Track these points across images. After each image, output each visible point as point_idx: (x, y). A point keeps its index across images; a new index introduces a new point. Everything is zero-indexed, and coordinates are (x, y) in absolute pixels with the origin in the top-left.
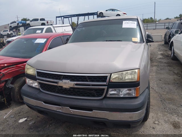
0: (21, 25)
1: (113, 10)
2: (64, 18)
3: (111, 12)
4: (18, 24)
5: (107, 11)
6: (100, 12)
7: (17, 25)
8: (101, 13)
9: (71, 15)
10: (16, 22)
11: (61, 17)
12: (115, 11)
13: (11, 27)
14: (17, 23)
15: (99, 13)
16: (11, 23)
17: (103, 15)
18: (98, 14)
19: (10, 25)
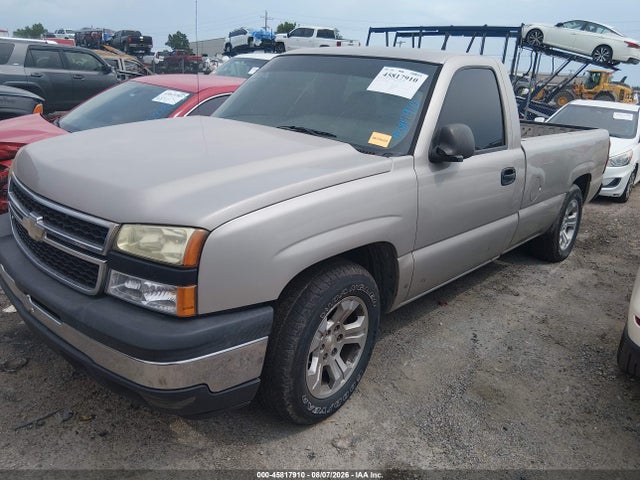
0: (258, 43)
1: (585, 26)
2: (398, 35)
3: (577, 31)
4: (251, 39)
5: (559, 25)
6: (532, 27)
7: (246, 42)
8: (537, 33)
9: (421, 28)
10: (245, 33)
11: (386, 30)
12: (594, 31)
13: (228, 45)
14: (249, 35)
15: (525, 30)
16: (231, 35)
17: (541, 40)
18: (524, 36)
19: (227, 40)
